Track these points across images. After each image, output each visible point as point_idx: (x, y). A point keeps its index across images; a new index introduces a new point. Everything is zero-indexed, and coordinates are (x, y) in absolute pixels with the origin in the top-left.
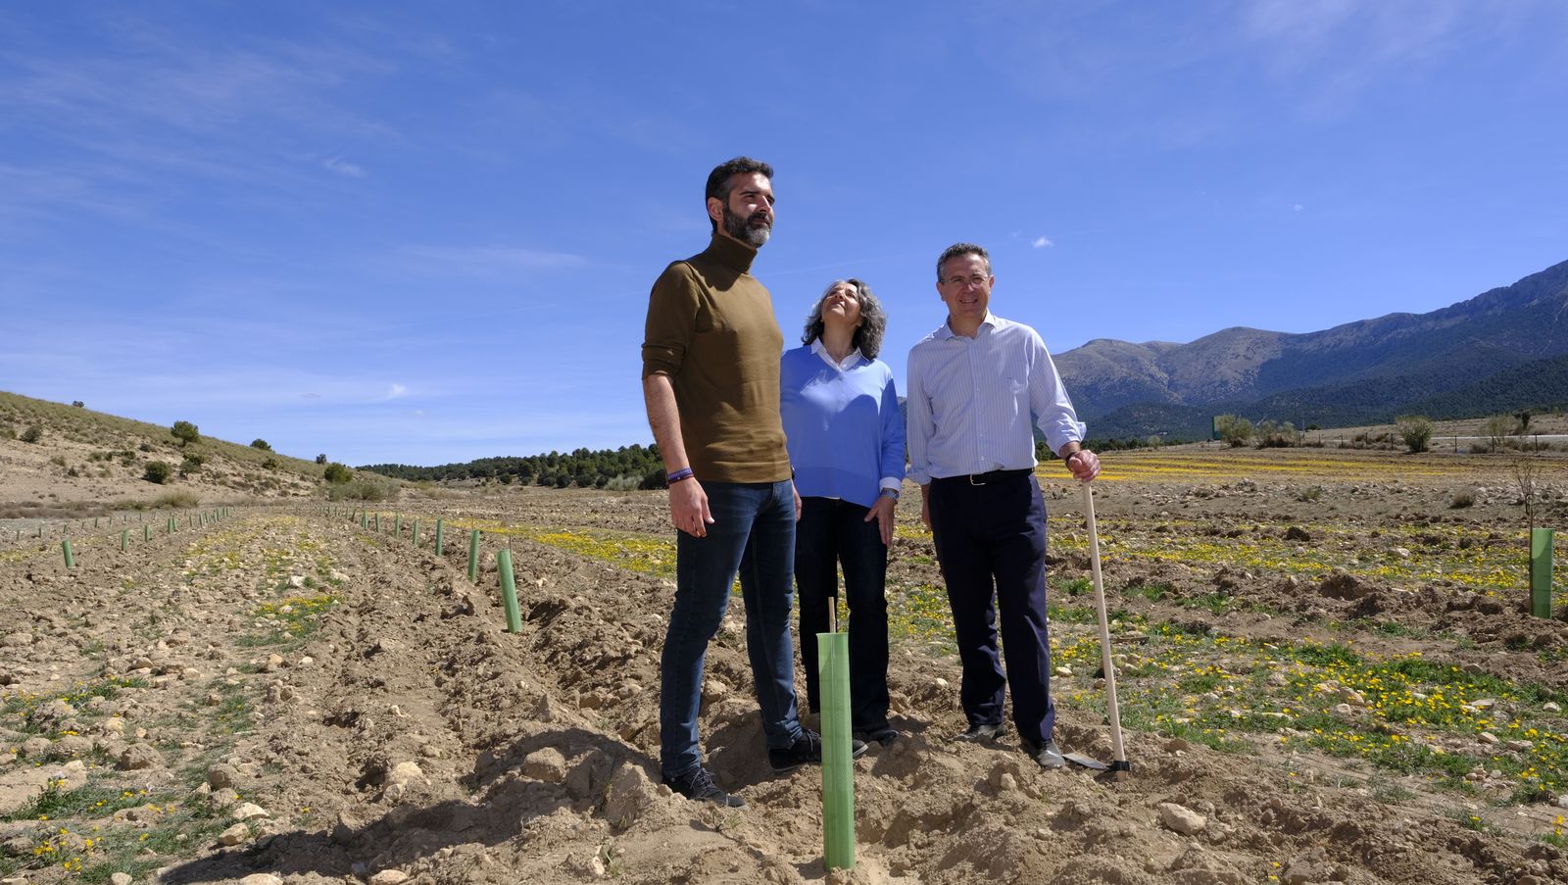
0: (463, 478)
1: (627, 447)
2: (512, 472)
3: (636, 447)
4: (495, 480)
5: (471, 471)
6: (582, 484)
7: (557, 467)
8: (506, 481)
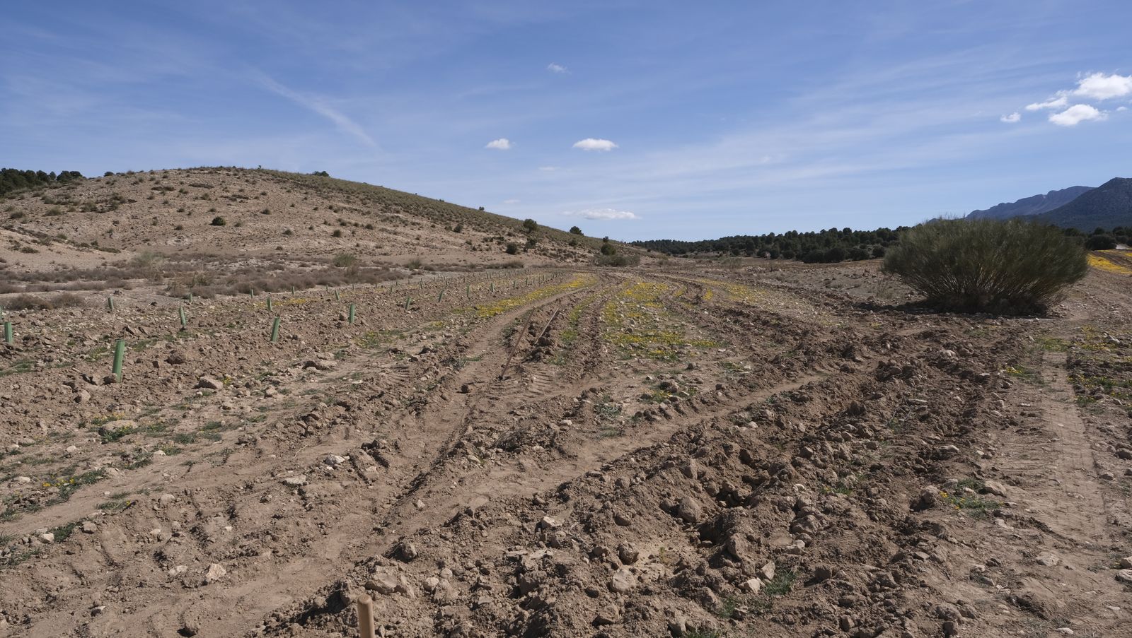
0: (708, 251)
1: (827, 230)
2: (741, 247)
3: (834, 230)
4: (729, 253)
5: (714, 246)
6: (788, 257)
7: (773, 244)
8: (736, 254)
